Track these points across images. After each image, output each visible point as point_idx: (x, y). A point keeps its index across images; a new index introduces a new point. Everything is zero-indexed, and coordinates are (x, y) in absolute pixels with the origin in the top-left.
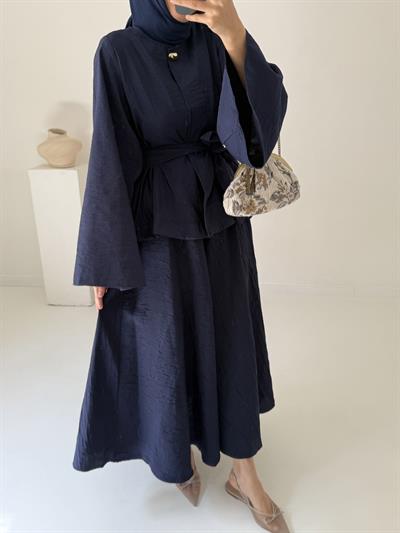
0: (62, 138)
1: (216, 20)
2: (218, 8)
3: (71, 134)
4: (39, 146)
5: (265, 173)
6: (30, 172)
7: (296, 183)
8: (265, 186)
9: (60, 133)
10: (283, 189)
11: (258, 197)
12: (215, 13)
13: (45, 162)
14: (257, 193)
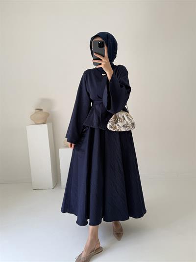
0: (41, 112)
4: (31, 116)
5: (122, 117)
6: (27, 127)
7: (134, 123)
8: (121, 122)
10: (128, 124)
11: (118, 125)
14: (118, 124)
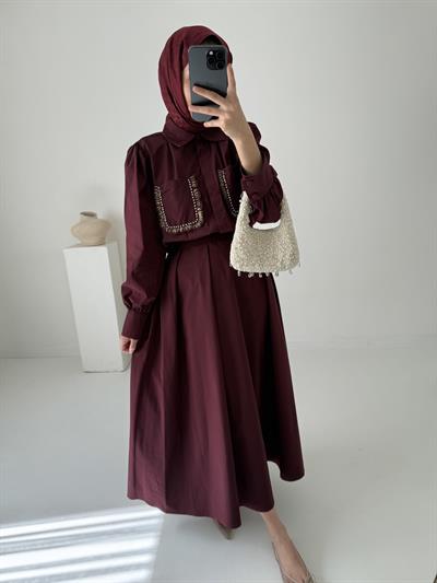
0: (92, 220)
1: (228, 123)
2: (230, 113)
9: (92, 216)
12: (227, 116)
13: (79, 242)
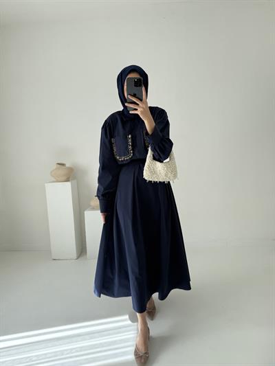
0: (63, 167)
3: (67, 165)
4: (51, 172)
6: (46, 185)
9: (63, 165)
13: (55, 180)
